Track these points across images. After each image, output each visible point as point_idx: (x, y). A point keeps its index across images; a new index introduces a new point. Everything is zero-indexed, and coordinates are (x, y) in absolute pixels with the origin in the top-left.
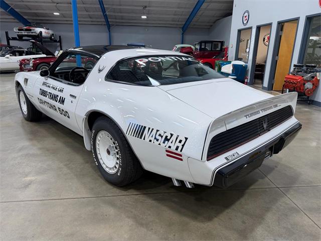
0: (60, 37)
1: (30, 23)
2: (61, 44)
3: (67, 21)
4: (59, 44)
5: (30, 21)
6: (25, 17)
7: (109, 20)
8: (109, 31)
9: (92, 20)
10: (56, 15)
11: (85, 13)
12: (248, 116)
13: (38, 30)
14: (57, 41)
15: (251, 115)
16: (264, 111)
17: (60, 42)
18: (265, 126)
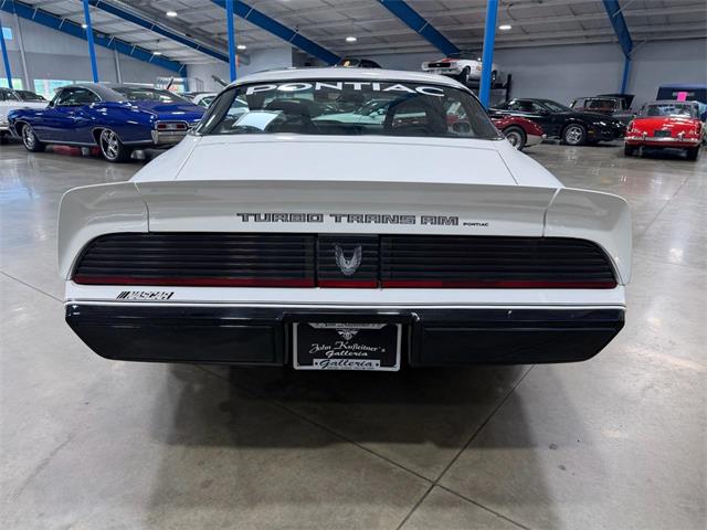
0: (510, 76)
1: (459, 51)
2: (508, 92)
3: (531, 40)
4: (504, 91)
5: (459, 47)
6: (451, 41)
7: (630, 30)
8: (628, 57)
9: (585, 33)
10: (506, 30)
11: (572, 18)
12: (257, 217)
13: (462, 64)
14: (502, 85)
15: (270, 217)
16: (350, 218)
17: (508, 87)
18: (348, 265)
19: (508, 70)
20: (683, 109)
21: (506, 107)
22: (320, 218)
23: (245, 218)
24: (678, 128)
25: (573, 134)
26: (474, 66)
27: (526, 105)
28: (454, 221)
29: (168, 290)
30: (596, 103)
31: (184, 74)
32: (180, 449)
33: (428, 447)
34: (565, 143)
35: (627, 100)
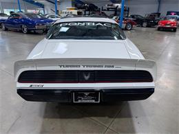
0: (129, 8)
12: (64, 66)
13: (116, 5)
14: (127, 10)
15: (67, 66)
16: (87, 66)
17: (128, 11)
18: (87, 78)
19: (128, 6)
20: (173, 18)
21: (127, 17)
22: (79, 66)
23: (61, 66)
24: (172, 23)
25: (145, 24)
26: (119, 5)
27: (133, 17)
28: (113, 67)
29: (42, 84)
30: (151, 15)
31: (43, 7)
32: (47, 119)
33: (107, 118)
34: (142, 27)
35: (159, 14)
